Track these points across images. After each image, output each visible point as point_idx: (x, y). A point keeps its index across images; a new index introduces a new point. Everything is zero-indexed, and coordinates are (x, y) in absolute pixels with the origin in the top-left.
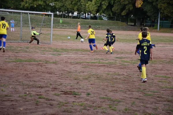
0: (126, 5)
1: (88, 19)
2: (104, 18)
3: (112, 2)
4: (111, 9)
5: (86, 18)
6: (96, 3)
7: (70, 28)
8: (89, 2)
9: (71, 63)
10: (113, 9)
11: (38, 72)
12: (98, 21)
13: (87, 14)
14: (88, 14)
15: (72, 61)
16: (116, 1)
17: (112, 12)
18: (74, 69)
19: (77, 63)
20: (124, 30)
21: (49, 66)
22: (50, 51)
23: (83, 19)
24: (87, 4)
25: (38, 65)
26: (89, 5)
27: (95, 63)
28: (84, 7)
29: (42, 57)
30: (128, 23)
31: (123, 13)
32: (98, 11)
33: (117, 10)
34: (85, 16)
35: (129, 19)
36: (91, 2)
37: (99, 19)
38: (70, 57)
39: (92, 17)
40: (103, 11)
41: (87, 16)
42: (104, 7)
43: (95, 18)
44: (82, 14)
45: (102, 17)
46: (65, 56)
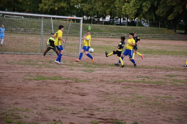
0: (175, 6)
1: (125, 25)
2: (144, 24)
3: (156, 3)
4: (155, 13)
5: (121, 24)
6: (135, 5)
7: (101, 37)
8: (126, 4)
9: (107, 82)
10: (157, 12)
11: (67, 93)
12: (137, 28)
13: (122, 19)
14: (124, 19)
15: (109, 79)
16: (160, 3)
17: (155, 15)
18: (112, 89)
19: (115, 82)
20: (171, 40)
21: (80, 85)
22: (79, 66)
23: (118, 25)
24: (123, 6)
25: (67, 83)
26: (127, 7)
27: (138, 82)
28: (119, 10)
29: (70, 73)
30: (177, 31)
31: (170, 17)
32: (137, 15)
33: (162, 13)
34: (120, 21)
35: (177, 25)
36: (128, 4)
37: (138, 26)
38: (105, 73)
39: (129, 22)
40: (143, 15)
41: (122, 21)
42: (146, 10)
43: (133, 24)
44: (116, 19)
45: (142, 23)
46: (99, 73)
